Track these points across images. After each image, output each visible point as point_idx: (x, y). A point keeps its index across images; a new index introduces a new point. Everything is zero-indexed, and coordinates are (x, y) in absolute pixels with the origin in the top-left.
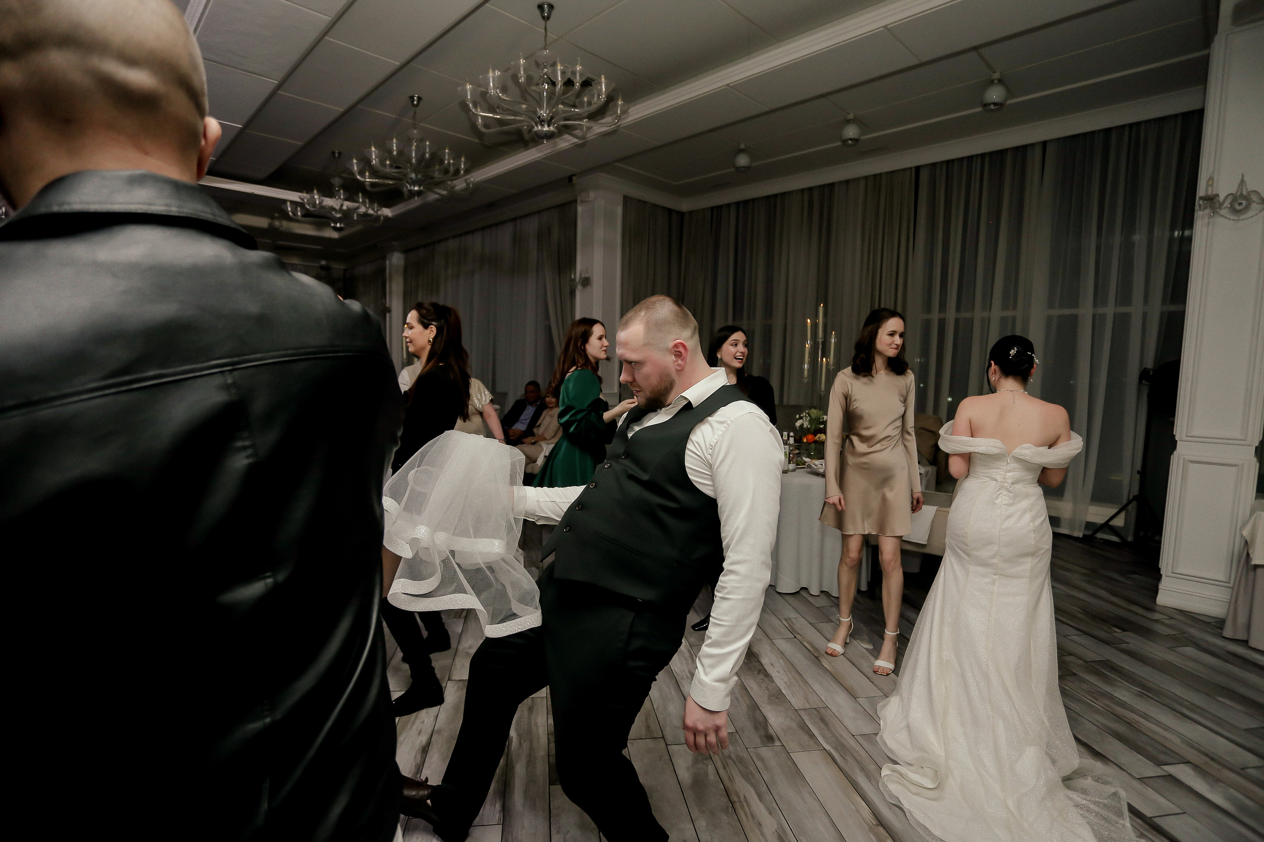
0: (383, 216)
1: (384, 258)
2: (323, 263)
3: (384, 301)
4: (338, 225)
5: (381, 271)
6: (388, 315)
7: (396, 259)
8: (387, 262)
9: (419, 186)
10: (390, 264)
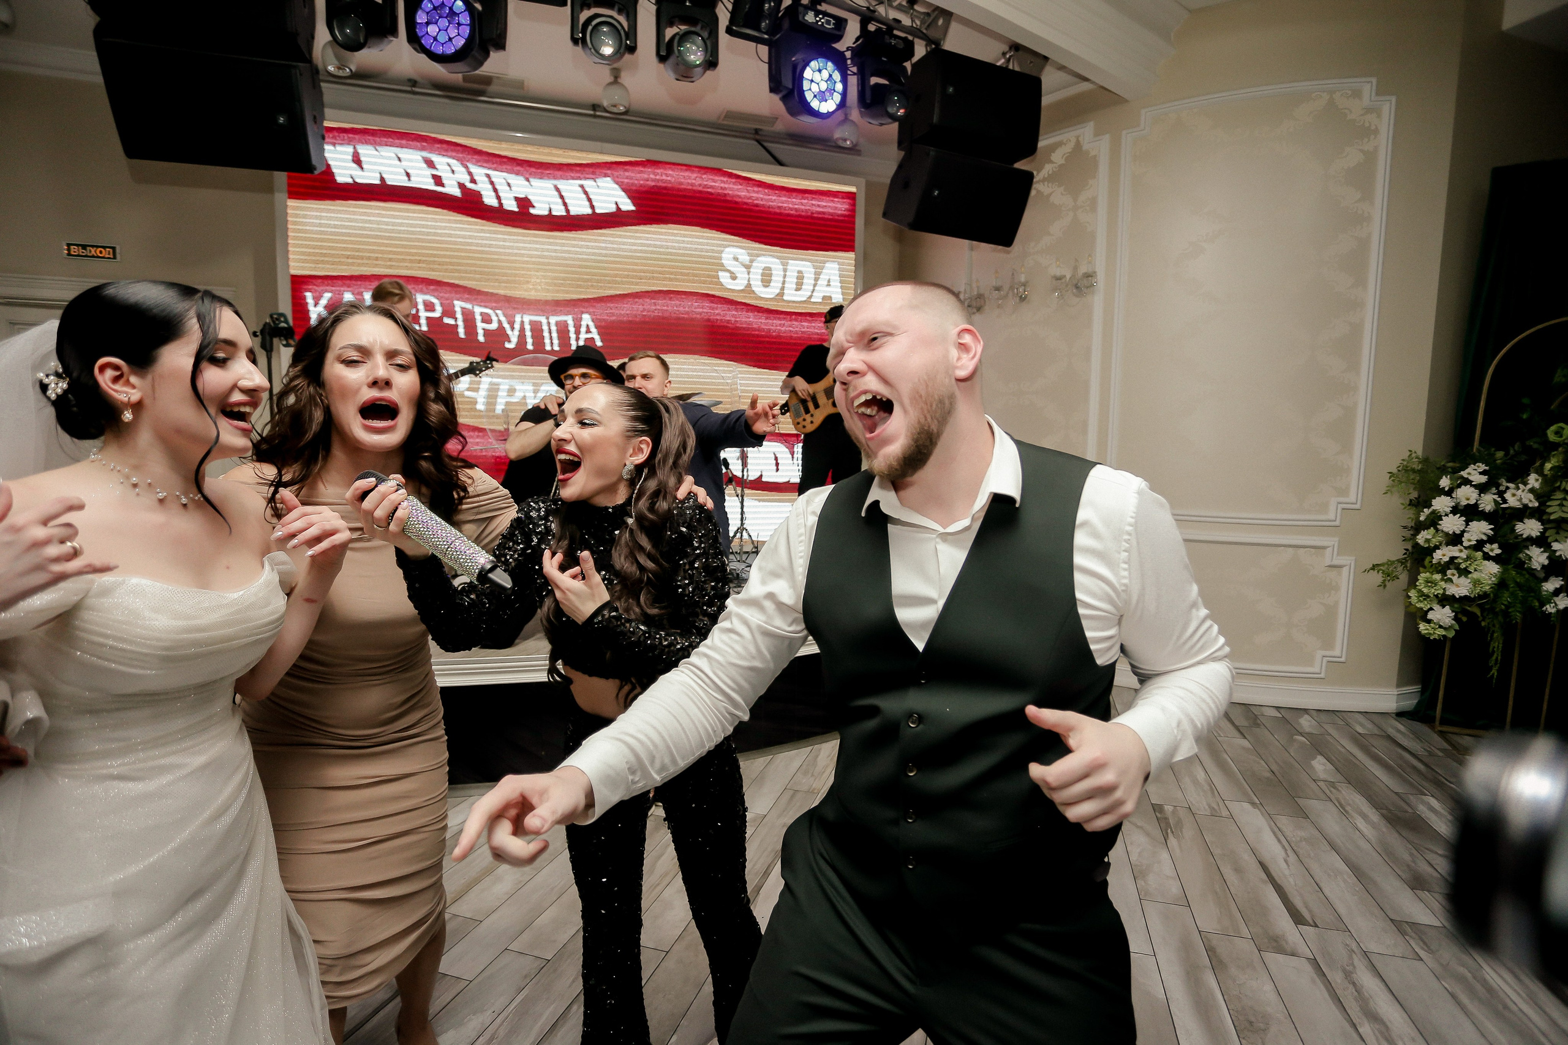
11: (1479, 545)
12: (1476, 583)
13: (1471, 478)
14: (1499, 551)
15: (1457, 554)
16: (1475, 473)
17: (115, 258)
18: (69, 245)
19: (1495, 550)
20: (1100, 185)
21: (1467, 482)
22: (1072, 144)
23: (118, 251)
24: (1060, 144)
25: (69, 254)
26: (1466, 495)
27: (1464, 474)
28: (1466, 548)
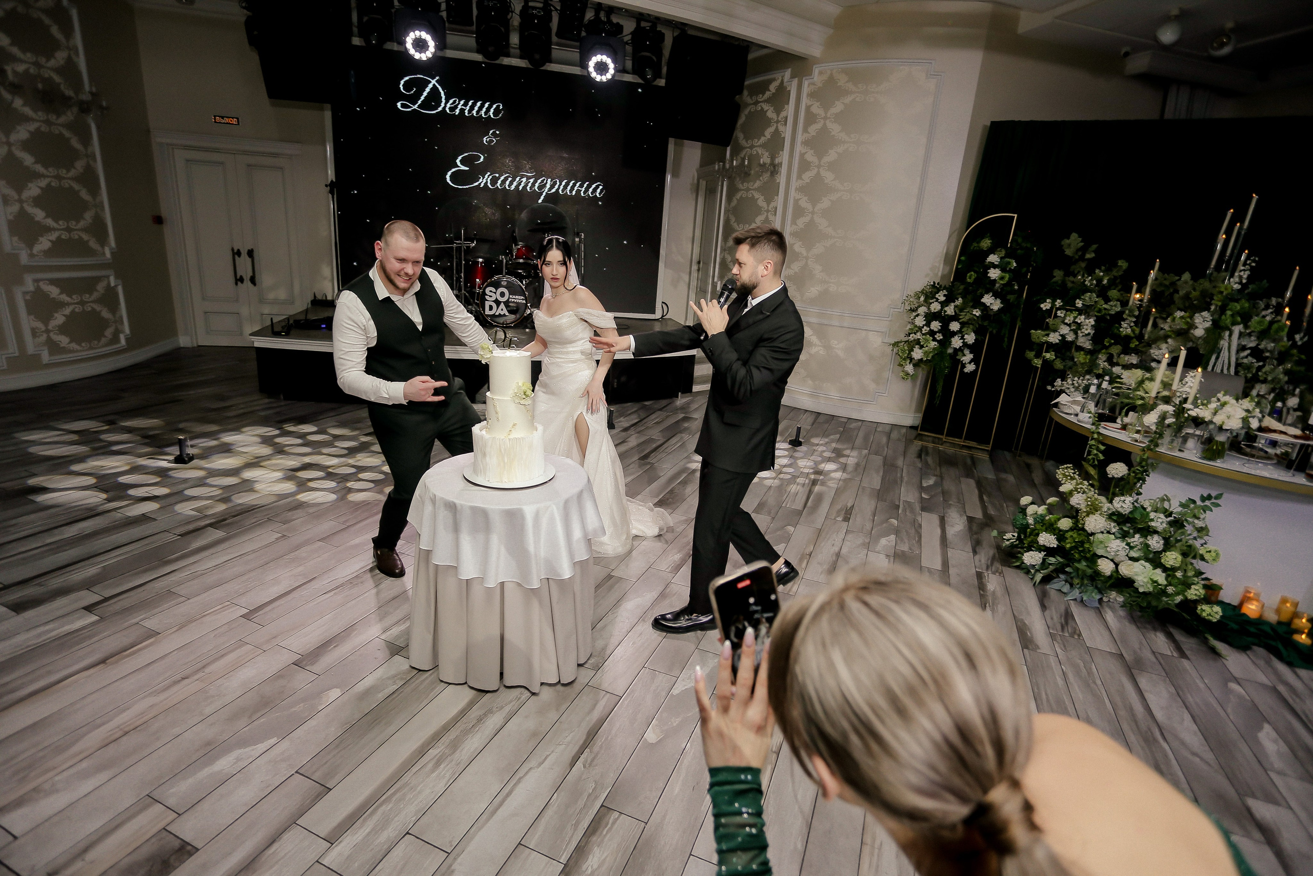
11: (932, 333)
12: (925, 353)
13: (939, 298)
14: (941, 337)
15: (919, 337)
16: (941, 297)
17: (238, 124)
18: (215, 116)
19: (939, 337)
20: (790, 108)
21: (937, 300)
22: (779, 82)
23: (240, 120)
24: (774, 80)
25: (215, 122)
26: (935, 307)
27: (937, 296)
28: (923, 334)
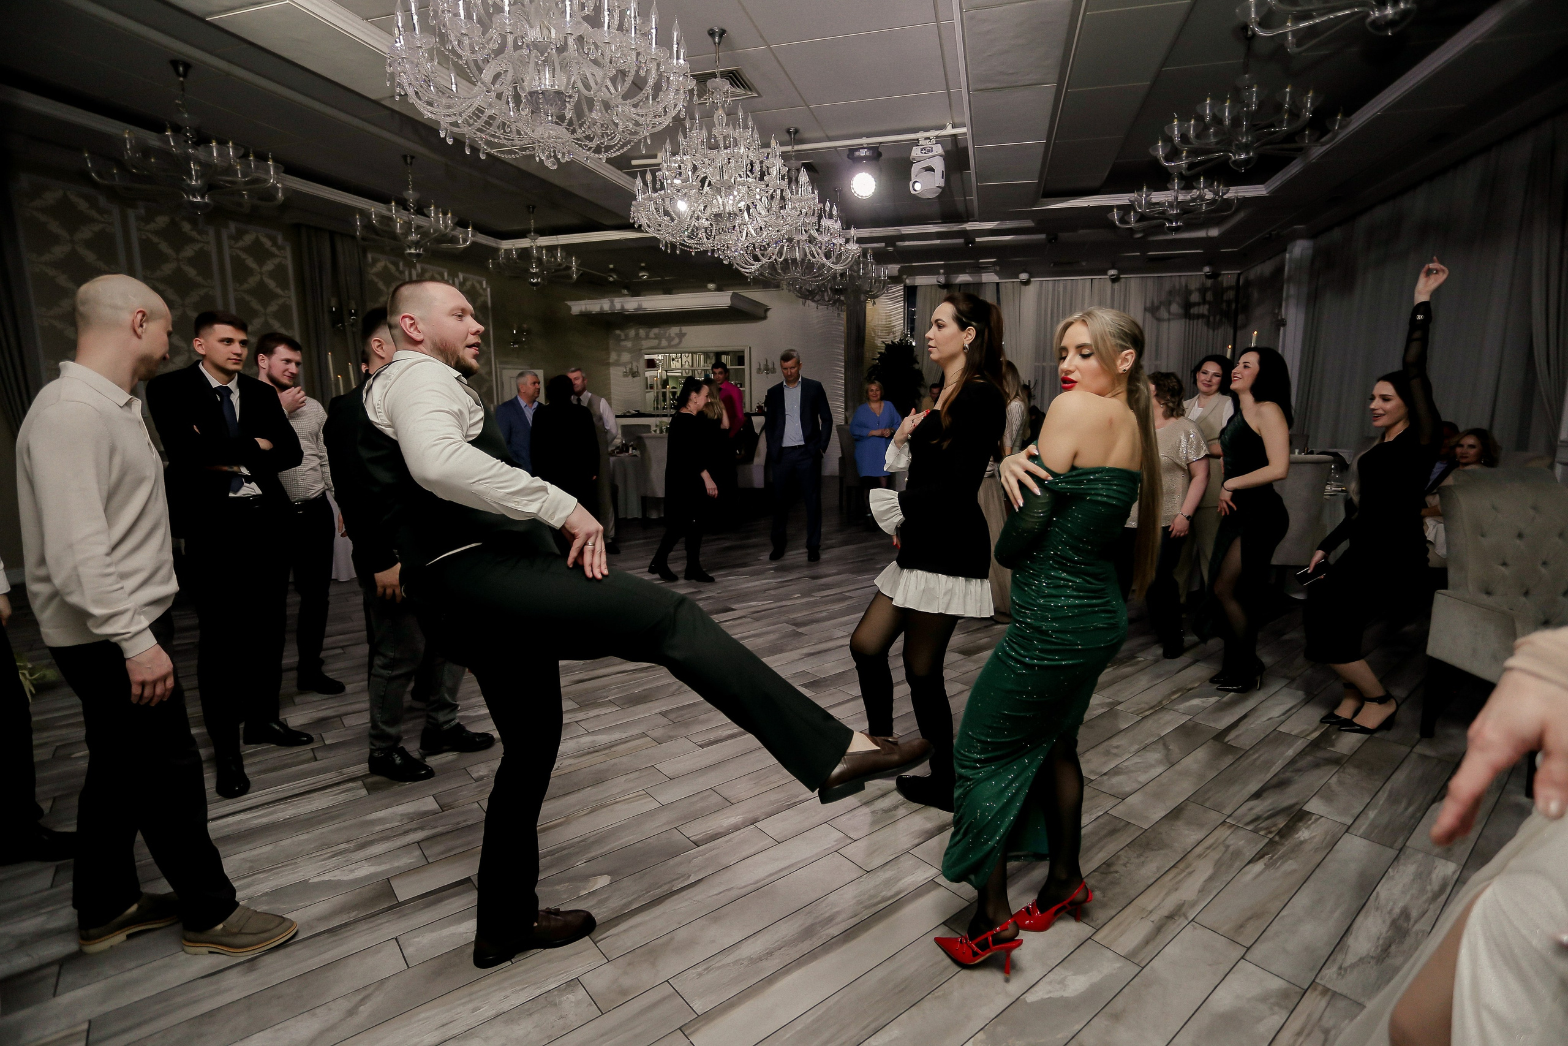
0: (1238, 199)
1: (1285, 250)
2: (1207, 269)
3: (1277, 311)
4: (1174, 224)
5: (1280, 269)
6: (1282, 328)
7: (1299, 249)
8: (1287, 256)
9: (1247, 153)
10: (1290, 259)
